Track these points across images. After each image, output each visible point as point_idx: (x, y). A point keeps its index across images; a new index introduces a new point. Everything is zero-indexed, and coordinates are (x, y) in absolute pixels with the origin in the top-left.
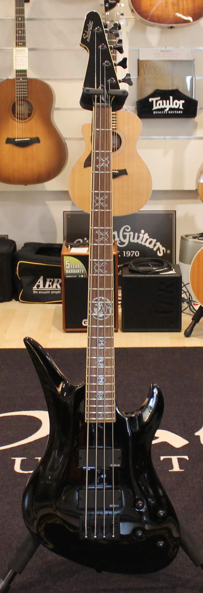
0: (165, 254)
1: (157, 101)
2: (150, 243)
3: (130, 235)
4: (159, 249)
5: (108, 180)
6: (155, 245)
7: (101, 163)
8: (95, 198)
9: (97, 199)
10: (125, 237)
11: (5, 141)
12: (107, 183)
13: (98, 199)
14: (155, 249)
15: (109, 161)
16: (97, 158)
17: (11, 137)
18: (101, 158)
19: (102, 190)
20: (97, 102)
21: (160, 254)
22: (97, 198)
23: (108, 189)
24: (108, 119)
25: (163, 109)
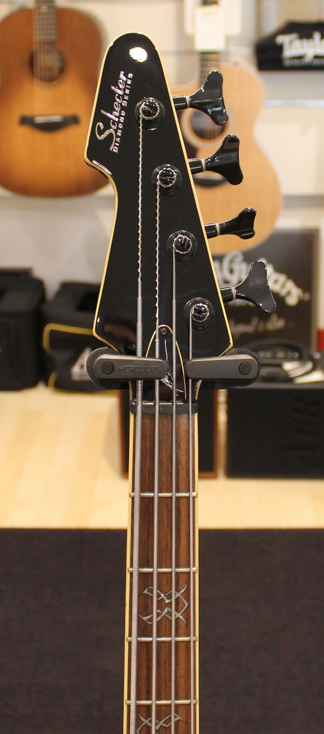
0: (301, 302)
1: (291, 42)
2: (276, 282)
3: (240, 271)
4: (289, 293)
5: (182, 666)
6: (283, 286)
7: (158, 608)
8: (138, 719)
9: (146, 725)
10: (231, 271)
11: (15, 118)
12: (182, 672)
13: (149, 724)
14: (283, 292)
15: (189, 601)
16: (146, 592)
17: (27, 112)
18: (159, 591)
19: (163, 695)
20: (144, 398)
21: (292, 301)
22: (146, 721)
23: (182, 693)
24: (183, 459)
25: (300, 57)
